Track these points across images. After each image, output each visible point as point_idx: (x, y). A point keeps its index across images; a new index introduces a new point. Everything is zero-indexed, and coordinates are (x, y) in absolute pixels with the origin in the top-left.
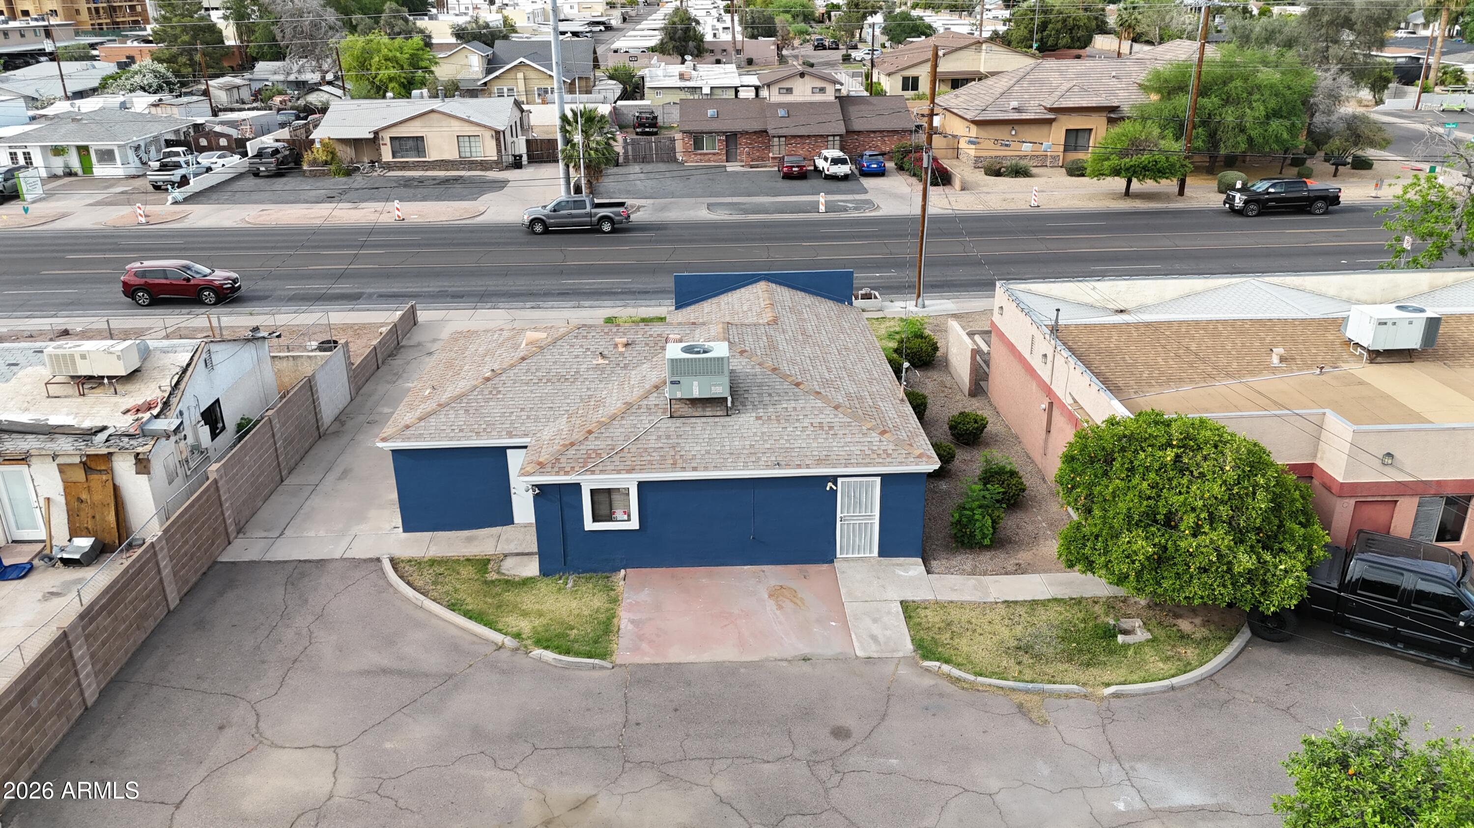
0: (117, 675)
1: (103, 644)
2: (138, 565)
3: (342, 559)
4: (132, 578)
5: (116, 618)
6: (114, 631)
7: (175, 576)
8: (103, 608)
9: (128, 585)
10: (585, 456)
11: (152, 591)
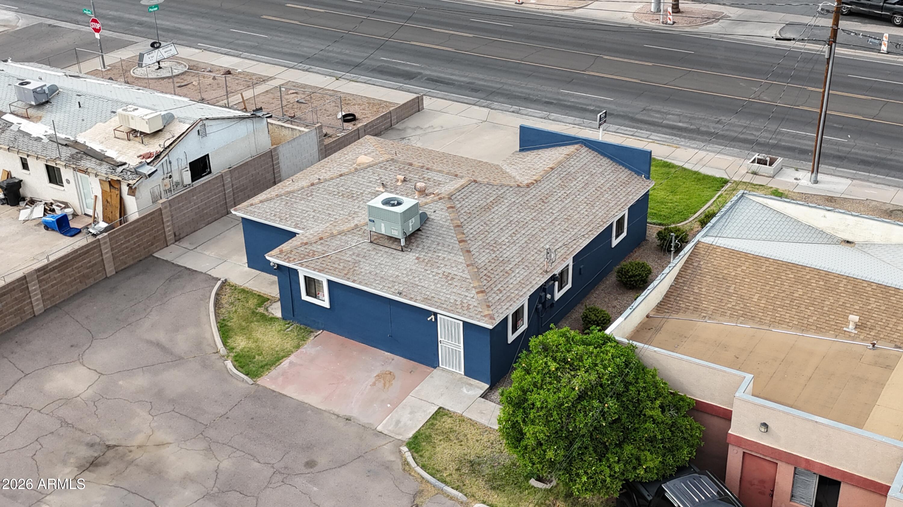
0: (59, 303)
1: (53, 286)
2: (85, 249)
3: (205, 274)
4: (80, 255)
5: (64, 274)
6: (61, 281)
7: (114, 259)
8: (54, 268)
9: (76, 259)
10: (306, 254)
11: (95, 264)
